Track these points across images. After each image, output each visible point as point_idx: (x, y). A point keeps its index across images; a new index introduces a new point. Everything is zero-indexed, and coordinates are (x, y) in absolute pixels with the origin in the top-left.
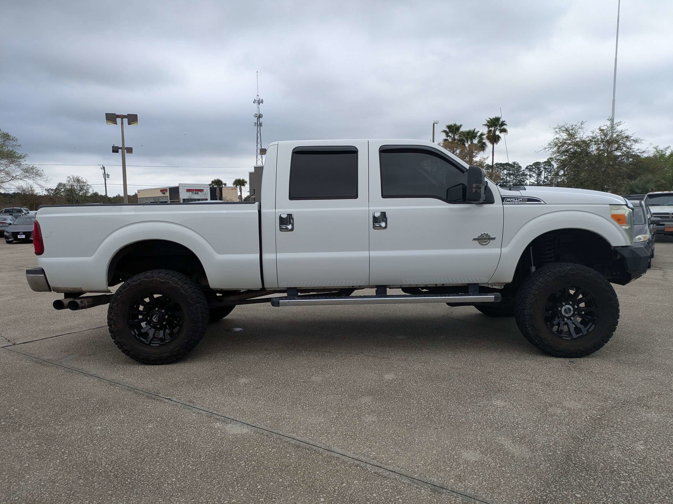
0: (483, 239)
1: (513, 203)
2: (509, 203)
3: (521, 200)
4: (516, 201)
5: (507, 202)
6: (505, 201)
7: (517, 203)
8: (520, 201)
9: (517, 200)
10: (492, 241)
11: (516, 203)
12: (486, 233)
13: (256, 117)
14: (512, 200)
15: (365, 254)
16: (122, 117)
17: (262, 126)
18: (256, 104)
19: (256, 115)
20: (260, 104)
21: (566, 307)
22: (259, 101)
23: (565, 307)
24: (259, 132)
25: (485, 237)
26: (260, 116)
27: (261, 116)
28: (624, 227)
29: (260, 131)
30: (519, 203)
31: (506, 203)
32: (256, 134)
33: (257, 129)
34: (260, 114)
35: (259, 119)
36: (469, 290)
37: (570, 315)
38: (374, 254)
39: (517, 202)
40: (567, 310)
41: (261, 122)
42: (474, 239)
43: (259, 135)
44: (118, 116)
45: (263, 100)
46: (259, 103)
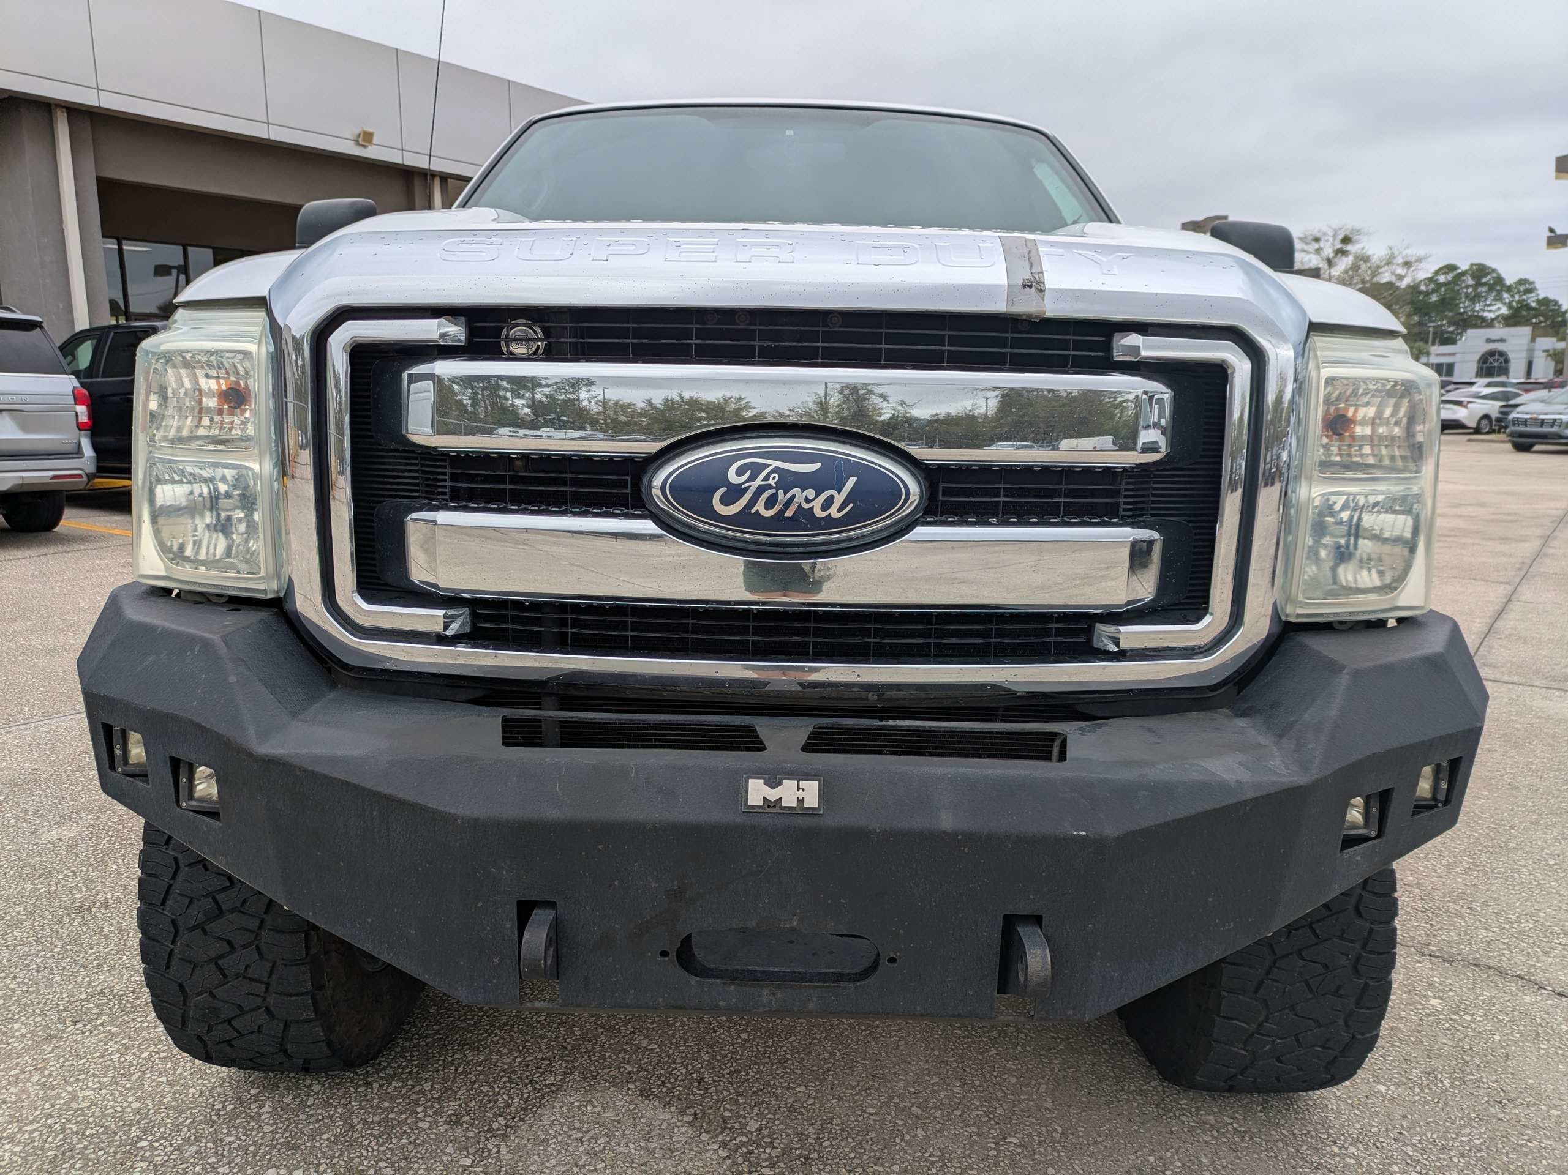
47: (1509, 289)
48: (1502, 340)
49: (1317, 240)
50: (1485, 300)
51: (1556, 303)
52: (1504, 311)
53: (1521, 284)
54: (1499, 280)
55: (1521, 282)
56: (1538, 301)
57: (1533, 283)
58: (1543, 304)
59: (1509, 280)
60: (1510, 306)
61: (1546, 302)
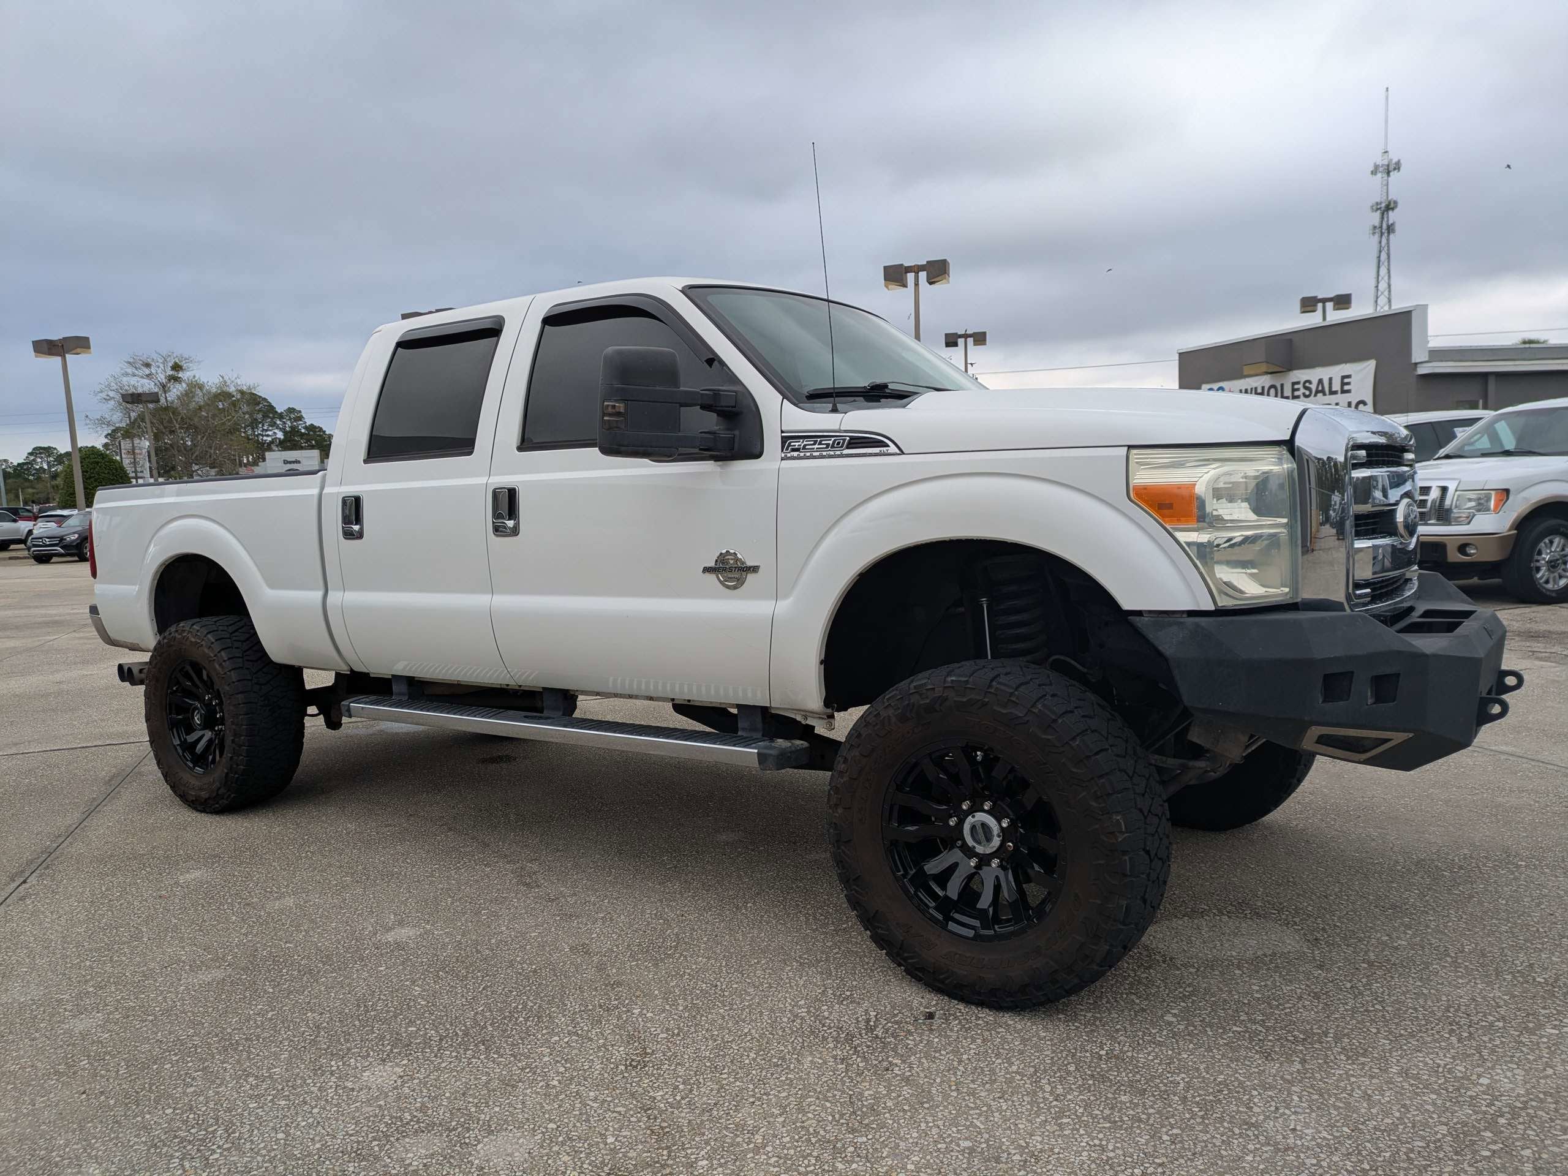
0: (725, 569)
1: (808, 454)
2: (795, 454)
3: (831, 442)
4: (816, 446)
5: (794, 450)
6: (787, 449)
7: (818, 454)
8: (828, 445)
9: (820, 444)
10: (751, 577)
11: (815, 454)
12: (732, 551)
13: (1379, 212)
14: (805, 445)
15: (480, 601)
16: (917, 269)
17: (1394, 231)
18: (1379, 175)
19: (1376, 207)
20: (1391, 174)
21: (976, 819)
22: (1388, 166)
23: (973, 820)
24: (1386, 249)
25: (732, 562)
26: (1389, 207)
27: (1392, 205)
28: (1183, 537)
29: (1388, 247)
30: (824, 453)
31: (789, 455)
32: (1375, 254)
33: (1380, 242)
34: (1390, 202)
35: (1385, 216)
36: (740, 725)
37: (989, 851)
38: (503, 601)
39: (818, 449)
40: (980, 830)
41: (1391, 222)
42: (706, 570)
43: (1384, 256)
44: (908, 269)
45: (1402, 162)
46: (1388, 173)
47: (281, 416)
48: (297, 462)
49: (148, 365)
50: (263, 425)
51: (321, 429)
52: (280, 435)
53: (291, 412)
54: (271, 408)
55: (291, 410)
56: (306, 428)
57: (300, 412)
58: (311, 430)
59: (280, 409)
60: (283, 430)
61: (312, 428)
